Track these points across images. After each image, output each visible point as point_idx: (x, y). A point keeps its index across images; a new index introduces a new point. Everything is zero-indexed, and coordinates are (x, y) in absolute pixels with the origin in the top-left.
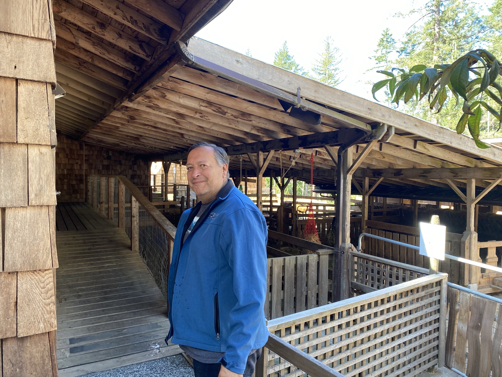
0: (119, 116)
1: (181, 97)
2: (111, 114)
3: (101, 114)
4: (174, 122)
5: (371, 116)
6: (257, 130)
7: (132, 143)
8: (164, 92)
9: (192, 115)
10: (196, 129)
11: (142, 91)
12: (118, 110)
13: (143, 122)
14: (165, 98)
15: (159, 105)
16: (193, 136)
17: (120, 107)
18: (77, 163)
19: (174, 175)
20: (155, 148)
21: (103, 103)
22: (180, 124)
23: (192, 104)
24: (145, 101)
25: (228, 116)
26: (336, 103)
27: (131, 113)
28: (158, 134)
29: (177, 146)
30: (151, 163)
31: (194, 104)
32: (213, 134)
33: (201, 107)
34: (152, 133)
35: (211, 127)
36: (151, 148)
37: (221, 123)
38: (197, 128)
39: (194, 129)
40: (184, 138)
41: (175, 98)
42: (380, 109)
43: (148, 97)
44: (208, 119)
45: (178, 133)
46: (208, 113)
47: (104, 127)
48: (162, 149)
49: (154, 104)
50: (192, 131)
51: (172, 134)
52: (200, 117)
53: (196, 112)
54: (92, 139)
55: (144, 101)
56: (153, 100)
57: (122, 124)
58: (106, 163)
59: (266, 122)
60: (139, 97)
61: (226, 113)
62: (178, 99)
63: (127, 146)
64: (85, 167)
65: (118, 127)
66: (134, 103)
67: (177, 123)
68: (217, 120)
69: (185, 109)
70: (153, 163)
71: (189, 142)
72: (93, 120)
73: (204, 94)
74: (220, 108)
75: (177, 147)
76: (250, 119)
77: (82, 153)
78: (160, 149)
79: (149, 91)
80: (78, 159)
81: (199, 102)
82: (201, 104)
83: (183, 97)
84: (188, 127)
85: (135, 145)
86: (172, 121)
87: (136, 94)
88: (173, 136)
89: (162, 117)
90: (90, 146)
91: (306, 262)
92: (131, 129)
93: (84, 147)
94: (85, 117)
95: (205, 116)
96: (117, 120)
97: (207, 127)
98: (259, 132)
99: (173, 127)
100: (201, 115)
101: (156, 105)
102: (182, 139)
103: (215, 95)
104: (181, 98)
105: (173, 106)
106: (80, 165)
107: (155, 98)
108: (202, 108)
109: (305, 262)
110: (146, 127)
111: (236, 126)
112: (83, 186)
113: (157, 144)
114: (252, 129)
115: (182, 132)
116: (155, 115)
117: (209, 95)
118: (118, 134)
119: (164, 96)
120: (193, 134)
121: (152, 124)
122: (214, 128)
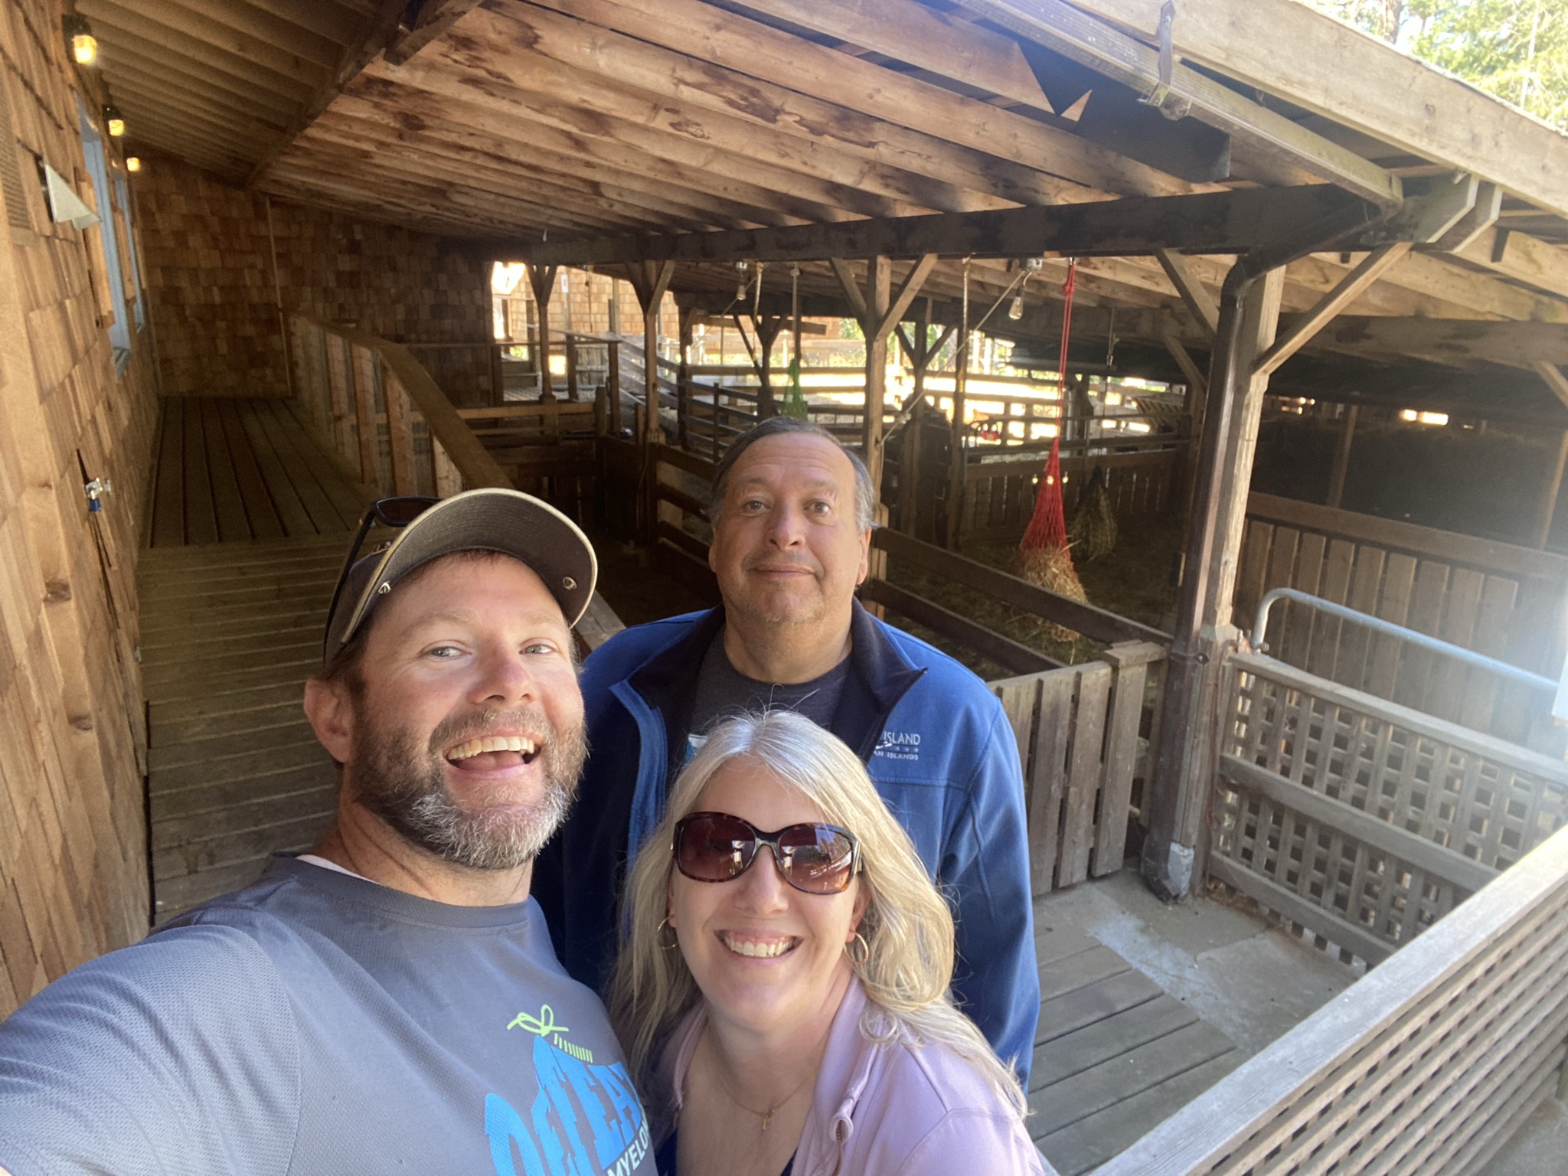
0: (363, 115)
1: (600, 42)
2: (334, 107)
3: (301, 105)
4: (568, 142)
5: (1431, 141)
6: (883, 177)
7: (425, 204)
8: (529, 19)
9: (640, 120)
10: (651, 169)
11: (437, 18)
12: (356, 93)
13: (452, 138)
14: (535, 46)
15: (511, 76)
16: (633, 192)
17: (358, 79)
18: (252, 267)
19: (564, 299)
20: (501, 222)
21: (297, 62)
22: (592, 147)
23: (646, 73)
24: (456, 61)
25: (786, 125)
26: (1310, 79)
27: (406, 105)
28: (510, 182)
29: (576, 219)
30: (491, 267)
31: (651, 75)
32: (708, 186)
33: (682, 87)
34: (492, 177)
35: (706, 164)
36: (487, 223)
37: (749, 152)
38: (650, 163)
39: (641, 170)
40: (601, 195)
41: (575, 49)
42: (1469, 111)
43: (465, 42)
44: (703, 136)
45: (580, 179)
46: (701, 109)
47: (319, 152)
48: (524, 227)
49: (490, 72)
50: (631, 175)
51: (560, 182)
52: (672, 125)
53: (656, 108)
54: (289, 186)
55: (449, 61)
56: (487, 54)
57: (381, 144)
58: (346, 264)
59: (928, 149)
60: (426, 41)
61: (778, 111)
62: (588, 51)
63: (410, 214)
64: (279, 278)
65: (366, 155)
66: (411, 65)
67: (579, 144)
68: (734, 140)
69: (612, 95)
70: (498, 266)
71: (617, 208)
72: (276, 127)
73: (703, 30)
74: (754, 92)
75: (576, 224)
76: (869, 138)
77: (263, 231)
78: (517, 226)
79: (467, 16)
80: (253, 252)
81: (671, 64)
82: (679, 74)
83: (609, 44)
84: (618, 160)
85: (433, 210)
86: (563, 140)
87: (412, 30)
88: (564, 189)
89: (524, 123)
90: (288, 208)
91: (1070, 692)
92: (413, 162)
93: (270, 212)
94: (245, 115)
95: (688, 123)
96: (356, 129)
97: (694, 163)
98: (887, 186)
99: (562, 158)
100: (676, 119)
101: (499, 76)
102: (594, 200)
103: (747, 36)
104: (602, 47)
105: (564, 80)
106: (263, 272)
107: (494, 48)
108: (687, 93)
109: (1067, 693)
110: (467, 157)
111: (805, 163)
112: (278, 342)
113: (507, 211)
114: (863, 175)
115: (598, 177)
116: (497, 115)
117: (723, 35)
118: (372, 174)
119: (530, 41)
120: (637, 186)
121: (487, 146)
122: (719, 168)
